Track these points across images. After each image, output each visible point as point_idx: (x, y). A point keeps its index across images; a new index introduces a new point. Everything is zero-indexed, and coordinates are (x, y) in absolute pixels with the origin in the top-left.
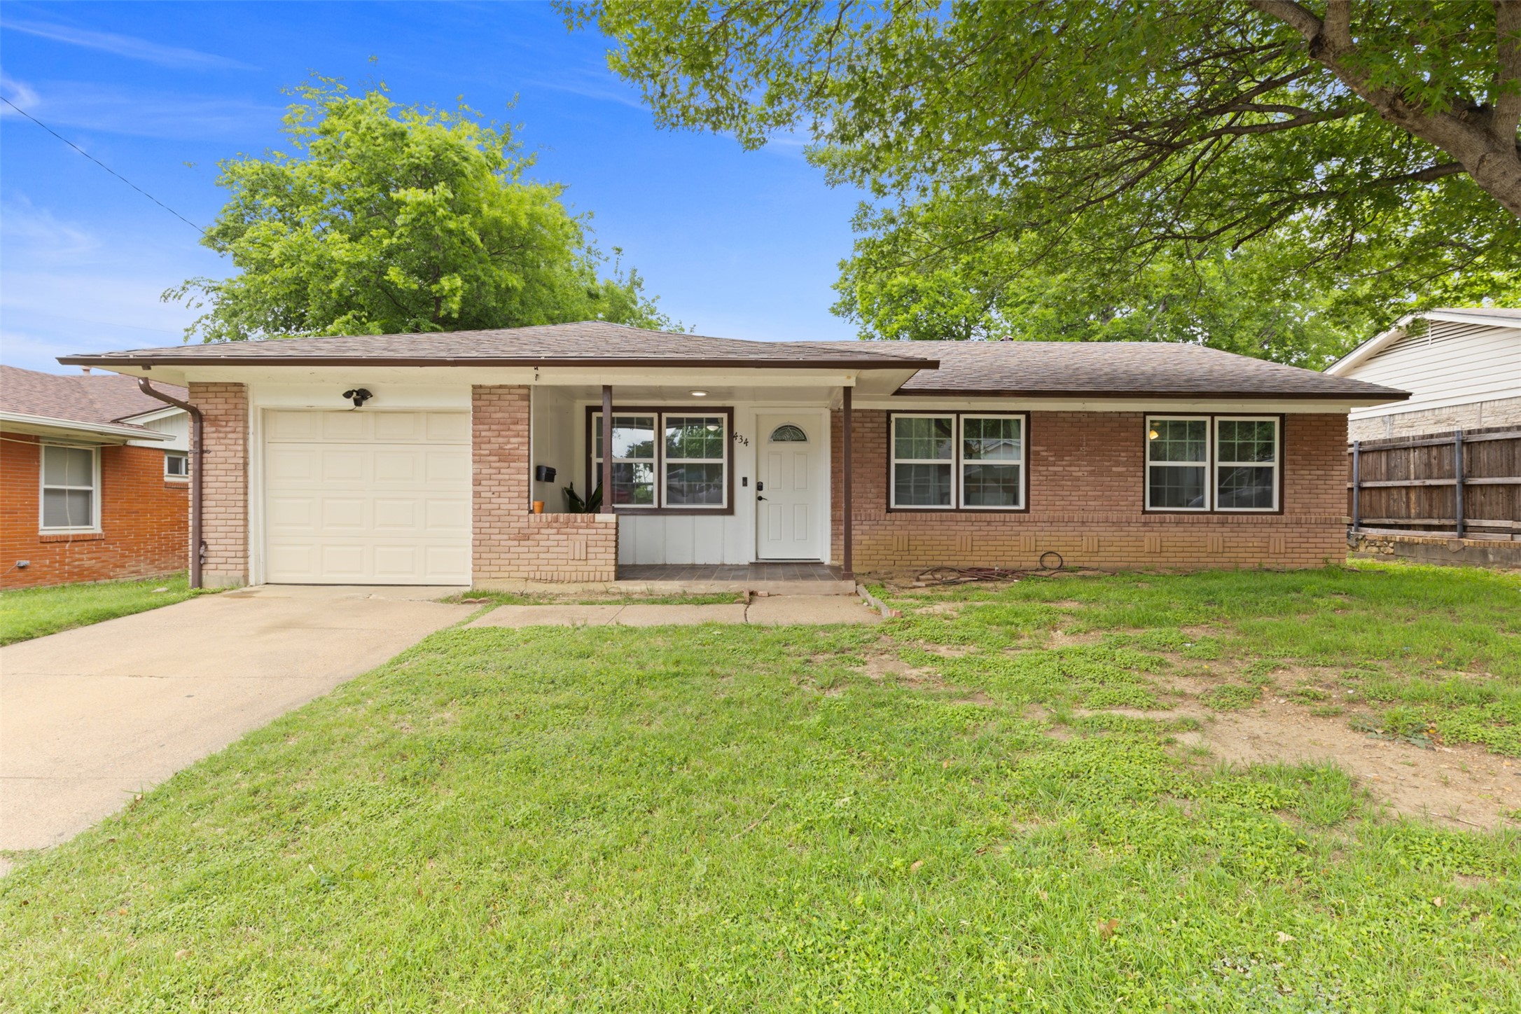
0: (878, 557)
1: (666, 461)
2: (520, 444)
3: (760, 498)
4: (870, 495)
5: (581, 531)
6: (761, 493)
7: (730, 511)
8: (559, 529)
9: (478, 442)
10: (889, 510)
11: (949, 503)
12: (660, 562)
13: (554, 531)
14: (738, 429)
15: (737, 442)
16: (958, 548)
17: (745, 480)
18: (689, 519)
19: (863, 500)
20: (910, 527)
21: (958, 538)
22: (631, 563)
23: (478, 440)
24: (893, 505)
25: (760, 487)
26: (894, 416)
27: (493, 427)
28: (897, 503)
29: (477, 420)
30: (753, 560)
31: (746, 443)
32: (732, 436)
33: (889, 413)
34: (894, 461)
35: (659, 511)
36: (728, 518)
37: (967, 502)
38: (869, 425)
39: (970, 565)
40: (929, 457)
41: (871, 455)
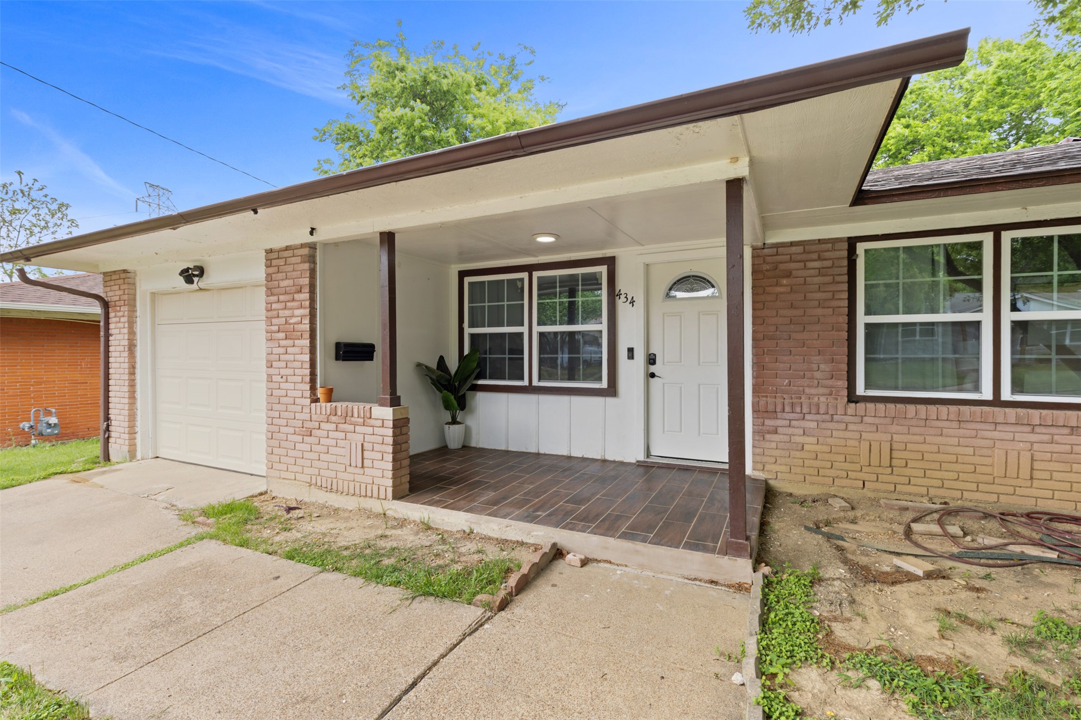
0: (833, 473)
1: (537, 329)
2: (302, 317)
3: (653, 375)
4: (818, 375)
5: (358, 428)
6: (653, 369)
7: (612, 390)
8: (337, 424)
9: (271, 314)
10: (853, 398)
11: (977, 388)
12: (533, 450)
13: (333, 426)
14: (622, 285)
15: (620, 303)
16: (998, 471)
17: (631, 351)
18: (564, 399)
19: (805, 382)
20: (894, 428)
21: (999, 454)
22: (503, 448)
23: (270, 314)
24: (860, 390)
25: (651, 360)
26: (861, 247)
27: (282, 298)
28: (868, 386)
29: (270, 292)
30: (641, 457)
31: (632, 302)
32: (613, 294)
33: (852, 242)
34: (862, 319)
35: (530, 389)
36: (610, 400)
37: (1018, 386)
38: (817, 264)
39: (1028, 505)
40: (934, 310)
41: (819, 311)
